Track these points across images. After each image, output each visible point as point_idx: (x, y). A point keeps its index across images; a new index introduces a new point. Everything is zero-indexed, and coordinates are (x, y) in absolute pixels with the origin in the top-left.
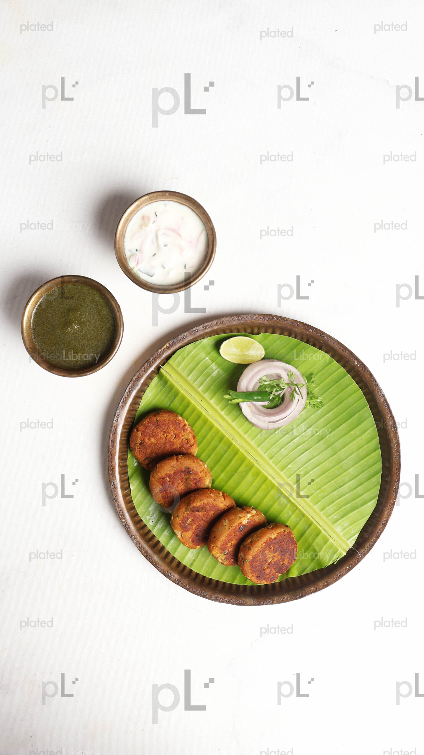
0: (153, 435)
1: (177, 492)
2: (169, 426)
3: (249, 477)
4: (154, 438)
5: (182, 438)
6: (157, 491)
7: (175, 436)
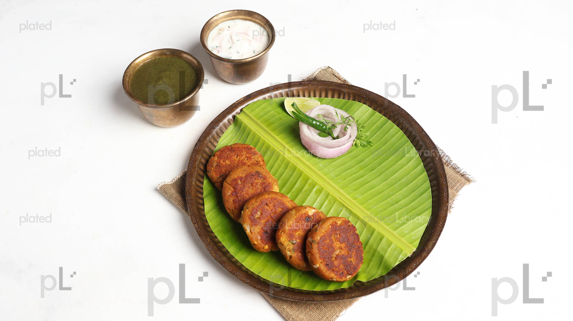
0: (227, 158)
1: (247, 196)
2: (242, 151)
3: (313, 194)
4: (229, 159)
5: (253, 160)
6: (229, 194)
7: (247, 159)
